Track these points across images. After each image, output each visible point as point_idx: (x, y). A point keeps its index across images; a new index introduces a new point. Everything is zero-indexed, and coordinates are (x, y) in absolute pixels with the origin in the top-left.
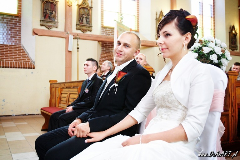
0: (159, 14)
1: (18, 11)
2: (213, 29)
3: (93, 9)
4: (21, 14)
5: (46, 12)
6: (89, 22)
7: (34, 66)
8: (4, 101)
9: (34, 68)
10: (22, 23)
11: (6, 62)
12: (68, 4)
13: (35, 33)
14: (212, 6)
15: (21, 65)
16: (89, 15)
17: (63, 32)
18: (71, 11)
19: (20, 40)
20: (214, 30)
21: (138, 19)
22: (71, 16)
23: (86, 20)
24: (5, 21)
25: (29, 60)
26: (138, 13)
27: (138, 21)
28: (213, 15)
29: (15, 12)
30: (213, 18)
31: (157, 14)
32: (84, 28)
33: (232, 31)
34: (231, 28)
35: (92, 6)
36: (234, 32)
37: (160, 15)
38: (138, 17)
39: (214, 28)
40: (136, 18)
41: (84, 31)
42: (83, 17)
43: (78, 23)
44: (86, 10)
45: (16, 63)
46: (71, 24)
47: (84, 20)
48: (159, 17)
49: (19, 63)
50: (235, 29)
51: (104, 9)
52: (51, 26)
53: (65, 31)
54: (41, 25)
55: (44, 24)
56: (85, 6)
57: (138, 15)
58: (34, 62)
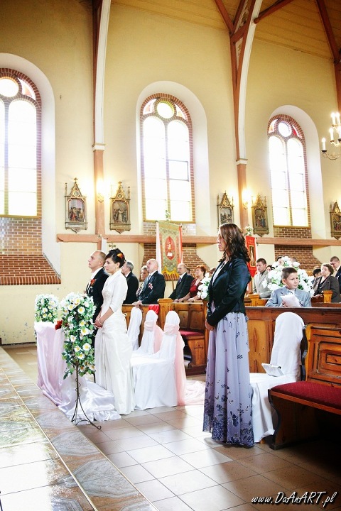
0: (221, 197)
1: (38, 211)
2: (307, 209)
3: (131, 202)
4: (41, 215)
5: (72, 212)
6: (126, 219)
7: (60, 280)
8: (26, 325)
9: (60, 283)
10: (43, 227)
11: (27, 278)
12: (98, 199)
13: (60, 239)
14: (304, 175)
15: (45, 280)
16: (126, 210)
17: (93, 236)
18: (102, 207)
19: (41, 247)
20: (309, 210)
21: (193, 206)
22: (103, 213)
23: (123, 217)
24: (13, 231)
25: (54, 273)
26: (193, 197)
27: (193, 209)
28: (305, 189)
29: (34, 213)
30: (305, 193)
31: (218, 199)
32: (120, 227)
33: (334, 210)
34: (333, 206)
35: (129, 197)
36: (336, 210)
37: (223, 199)
38: (193, 203)
39: (308, 207)
40: (191, 204)
41: (120, 231)
42: (119, 214)
43: (113, 221)
44: (122, 204)
45: (39, 278)
46: (103, 224)
47: (120, 216)
48: (222, 202)
49: (42, 278)
50: (338, 207)
51: (146, 197)
52: (79, 229)
53: (96, 234)
54: (67, 228)
55: (71, 226)
56: (120, 199)
57: (193, 200)
58: (60, 276)
